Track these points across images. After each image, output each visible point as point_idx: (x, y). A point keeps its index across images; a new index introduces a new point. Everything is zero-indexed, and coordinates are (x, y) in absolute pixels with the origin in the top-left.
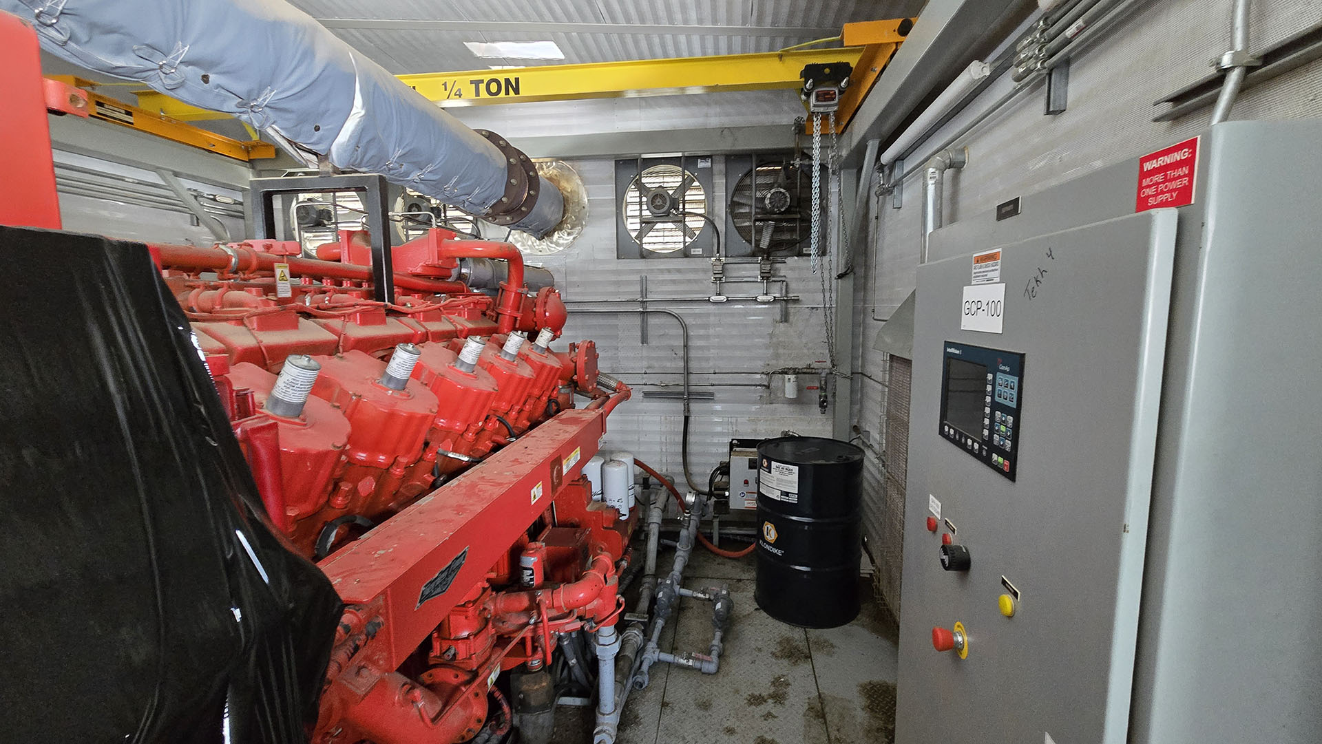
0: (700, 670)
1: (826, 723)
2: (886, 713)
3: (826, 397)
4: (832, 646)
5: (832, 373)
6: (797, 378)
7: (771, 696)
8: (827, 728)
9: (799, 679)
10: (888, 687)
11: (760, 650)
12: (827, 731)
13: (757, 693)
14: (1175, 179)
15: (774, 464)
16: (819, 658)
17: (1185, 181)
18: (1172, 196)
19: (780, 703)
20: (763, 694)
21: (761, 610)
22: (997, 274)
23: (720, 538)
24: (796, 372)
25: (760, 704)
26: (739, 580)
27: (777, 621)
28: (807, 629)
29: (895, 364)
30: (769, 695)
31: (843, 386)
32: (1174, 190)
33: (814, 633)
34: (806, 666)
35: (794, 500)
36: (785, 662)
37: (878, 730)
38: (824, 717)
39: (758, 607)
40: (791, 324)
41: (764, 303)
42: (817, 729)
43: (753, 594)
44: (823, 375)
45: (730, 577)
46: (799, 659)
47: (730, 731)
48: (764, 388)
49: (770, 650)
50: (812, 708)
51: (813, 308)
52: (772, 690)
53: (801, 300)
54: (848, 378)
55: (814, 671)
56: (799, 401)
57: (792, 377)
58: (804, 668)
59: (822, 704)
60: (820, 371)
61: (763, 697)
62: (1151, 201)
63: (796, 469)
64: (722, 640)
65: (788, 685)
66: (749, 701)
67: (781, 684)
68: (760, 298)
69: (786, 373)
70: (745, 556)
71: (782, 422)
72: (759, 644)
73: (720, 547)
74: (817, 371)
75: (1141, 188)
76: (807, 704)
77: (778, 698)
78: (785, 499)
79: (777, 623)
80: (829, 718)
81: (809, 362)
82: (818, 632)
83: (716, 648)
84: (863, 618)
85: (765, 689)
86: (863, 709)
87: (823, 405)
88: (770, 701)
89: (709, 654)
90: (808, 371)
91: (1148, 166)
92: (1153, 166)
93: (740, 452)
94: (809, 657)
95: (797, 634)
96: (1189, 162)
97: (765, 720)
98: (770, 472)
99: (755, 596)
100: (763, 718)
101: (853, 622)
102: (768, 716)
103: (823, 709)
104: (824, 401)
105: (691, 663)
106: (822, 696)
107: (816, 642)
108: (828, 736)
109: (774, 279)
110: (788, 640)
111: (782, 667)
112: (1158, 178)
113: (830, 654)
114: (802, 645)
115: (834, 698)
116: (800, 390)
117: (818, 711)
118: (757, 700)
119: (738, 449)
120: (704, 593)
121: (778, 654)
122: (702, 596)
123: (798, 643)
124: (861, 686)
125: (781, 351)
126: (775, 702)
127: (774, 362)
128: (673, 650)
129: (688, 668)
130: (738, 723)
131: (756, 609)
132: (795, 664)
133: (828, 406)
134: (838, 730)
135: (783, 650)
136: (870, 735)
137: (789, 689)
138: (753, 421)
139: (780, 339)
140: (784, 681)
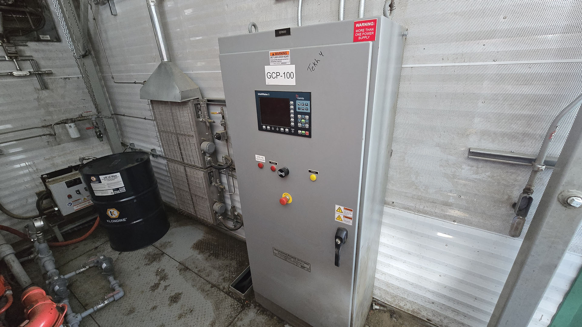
0: (114, 300)
1: (190, 270)
2: (207, 249)
3: (100, 131)
4: (169, 242)
5: (99, 117)
6: (75, 124)
7: (161, 280)
8: (192, 271)
9: (166, 264)
10: (201, 241)
11: (138, 268)
12: (193, 272)
13: (153, 284)
14: (369, 32)
15: (101, 177)
16: (168, 251)
17: (373, 33)
18: (368, 37)
19: (166, 279)
20: (156, 282)
21: (122, 252)
22: (288, 61)
23: (63, 235)
24: (73, 121)
25: (158, 287)
26: (96, 248)
27: (136, 251)
28: (153, 244)
29: (154, 105)
30: (159, 280)
31: (109, 124)
32: (369, 35)
33: (157, 243)
34: (165, 257)
35: (124, 190)
36: (155, 263)
37: (209, 256)
38: (187, 268)
39: (119, 252)
40: (52, 90)
41: (20, 77)
42: (188, 274)
43: (111, 249)
44: (93, 119)
45: (88, 250)
46: (160, 257)
47: (154, 308)
48: (48, 136)
49: (143, 265)
50: (181, 269)
51: (65, 78)
52: (158, 278)
53: (54, 73)
54: (110, 118)
55: (170, 257)
56: (82, 138)
57: (72, 125)
58: (165, 259)
59: (183, 265)
60: (90, 117)
61: (157, 283)
62: (360, 38)
63: (118, 174)
64: (115, 279)
65: (164, 270)
66: (152, 290)
67: (161, 272)
68: (15, 73)
69: (66, 123)
70: (91, 235)
71: (73, 153)
72: (136, 266)
73: (66, 240)
74: (88, 118)
75: (355, 33)
76: (178, 270)
77: (164, 278)
78: (118, 192)
79: (136, 252)
80: (190, 267)
81: (80, 113)
82: (159, 241)
83: (116, 284)
84: (172, 224)
85: (155, 279)
86: (199, 254)
87: (100, 137)
88: (162, 282)
89: (114, 290)
90: (82, 118)
91: (357, 25)
92: (360, 26)
93: (54, 180)
94: (163, 254)
95: (150, 249)
96: (374, 27)
97: (166, 290)
98: (100, 182)
99: (113, 248)
100: (164, 290)
101: (170, 228)
102: (166, 288)
103: (185, 266)
104: (100, 134)
105: (106, 302)
106: (181, 262)
107: (161, 246)
108: (195, 273)
109: (21, 58)
110: (148, 254)
111: (155, 266)
112: (363, 30)
113: (171, 246)
114: (156, 251)
115: (186, 259)
116: (80, 131)
117: (184, 268)
118: (155, 287)
119: (50, 180)
120: (84, 267)
121: (149, 263)
122: (84, 269)
123: (153, 252)
124: (192, 248)
125: (51, 109)
126: (164, 280)
127: (49, 118)
128: (85, 307)
129: (106, 305)
130: (155, 302)
131: (120, 254)
132: (160, 260)
133: (104, 136)
134: (196, 268)
135: (149, 260)
136: (208, 260)
137: (166, 271)
138: (49, 159)
139: (47, 101)
140: (161, 270)
